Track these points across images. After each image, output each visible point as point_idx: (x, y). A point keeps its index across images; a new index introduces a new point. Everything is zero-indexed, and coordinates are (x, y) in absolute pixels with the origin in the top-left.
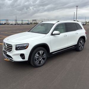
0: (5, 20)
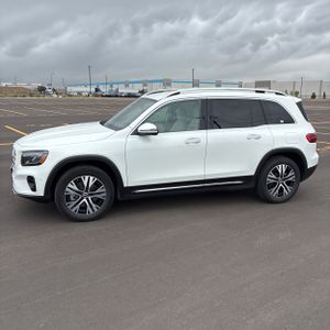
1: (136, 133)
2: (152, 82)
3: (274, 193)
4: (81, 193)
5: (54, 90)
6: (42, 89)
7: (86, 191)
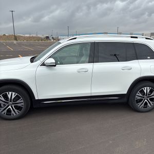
1: (43, 64)
3: (140, 106)
4: (8, 103)
5: (53, 38)
6: (47, 38)
7: (10, 101)
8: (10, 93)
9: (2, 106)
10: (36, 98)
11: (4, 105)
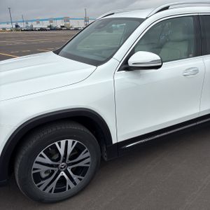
0: (62, 19)
2: (56, 19)
4: (57, 166)
7: (64, 161)
8: (63, 142)
9: (43, 175)
10: (114, 142)
11: (46, 172)
